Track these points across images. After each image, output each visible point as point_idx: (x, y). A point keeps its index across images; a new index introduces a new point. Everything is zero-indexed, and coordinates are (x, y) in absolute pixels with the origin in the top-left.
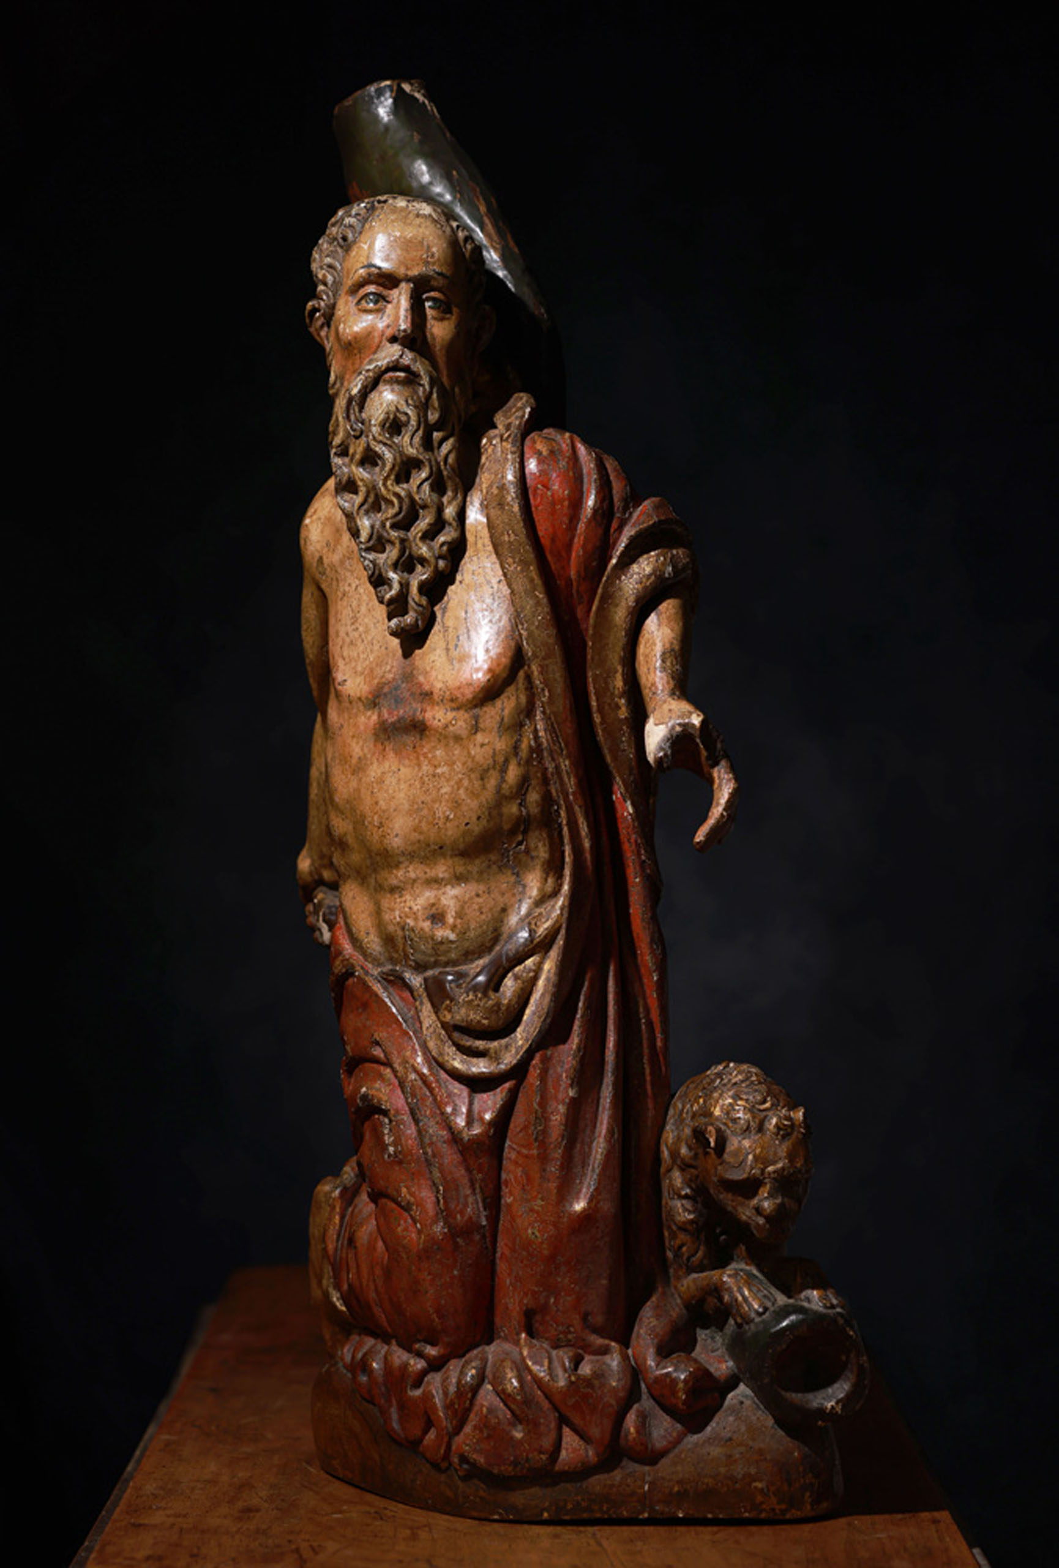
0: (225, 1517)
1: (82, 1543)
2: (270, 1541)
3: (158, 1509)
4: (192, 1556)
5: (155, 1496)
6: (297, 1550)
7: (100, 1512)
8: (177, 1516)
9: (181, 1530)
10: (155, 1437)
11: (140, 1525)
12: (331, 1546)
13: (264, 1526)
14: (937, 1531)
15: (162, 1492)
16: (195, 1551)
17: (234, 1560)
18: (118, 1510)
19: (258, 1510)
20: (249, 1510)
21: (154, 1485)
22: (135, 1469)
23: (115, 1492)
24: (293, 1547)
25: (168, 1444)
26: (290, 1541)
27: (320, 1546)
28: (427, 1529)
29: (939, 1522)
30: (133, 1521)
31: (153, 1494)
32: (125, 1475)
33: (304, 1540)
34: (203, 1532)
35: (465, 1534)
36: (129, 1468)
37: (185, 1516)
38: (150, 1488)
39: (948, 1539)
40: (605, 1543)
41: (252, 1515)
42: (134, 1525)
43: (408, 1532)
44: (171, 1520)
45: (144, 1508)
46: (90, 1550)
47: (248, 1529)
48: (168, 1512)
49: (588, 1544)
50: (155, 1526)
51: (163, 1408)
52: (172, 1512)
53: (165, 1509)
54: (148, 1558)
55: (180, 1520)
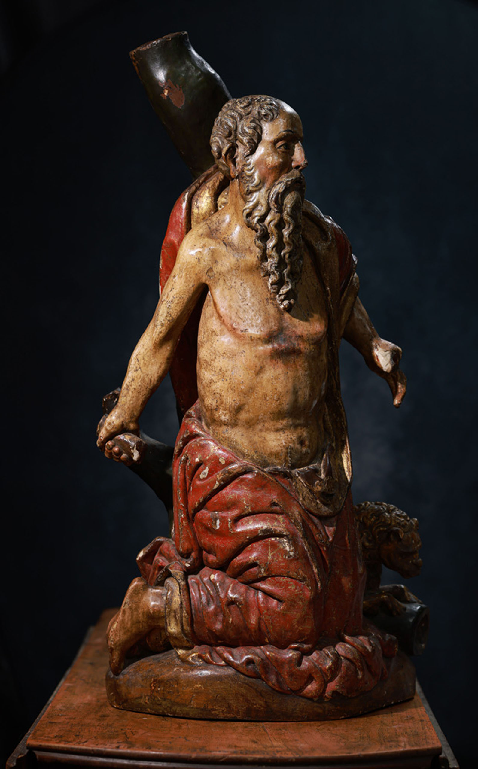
0: (93, 719)
1: (27, 732)
2: (113, 729)
3: (62, 715)
4: (76, 736)
5: (61, 710)
6: (125, 733)
7: (36, 718)
8: (71, 719)
9: (72, 725)
10: (63, 684)
11: (52, 723)
12: (141, 732)
13: (110, 723)
14: (422, 725)
15: (64, 709)
16: (78, 734)
17: (95, 737)
18: (43, 716)
19: (108, 716)
20: (104, 716)
21: (61, 705)
22: (53, 699)
23: (44, 709)
24: (123, 732)
25: (69, 687)
26: (122, 730)
27: (136, 732)
28: (186, 724)
29: (423, 721)
30: (50, 721)
31: (60, 709)
32: (49, 702)
33: (128, 729)
34: (82, 725)
35: (203, 727)
36: (51, 699)
37: (74, 719)
38: (59, 706)
39: (426, 728)
40: (268, 730)
41: (105, 718)
42: (50, 723)
43: (177, 725)
44: (67, 721)
45: (56, 715)
46: (30, 734)
47: (103, 724)
48: (67, 717)
49: (260, 730)
50: (60, 723)
51: (68, 672)
52: (69, 717)
53: (65, 716)
54: (56, 737)
55: (72, 720)
